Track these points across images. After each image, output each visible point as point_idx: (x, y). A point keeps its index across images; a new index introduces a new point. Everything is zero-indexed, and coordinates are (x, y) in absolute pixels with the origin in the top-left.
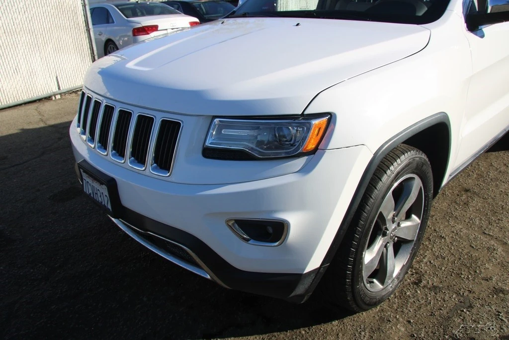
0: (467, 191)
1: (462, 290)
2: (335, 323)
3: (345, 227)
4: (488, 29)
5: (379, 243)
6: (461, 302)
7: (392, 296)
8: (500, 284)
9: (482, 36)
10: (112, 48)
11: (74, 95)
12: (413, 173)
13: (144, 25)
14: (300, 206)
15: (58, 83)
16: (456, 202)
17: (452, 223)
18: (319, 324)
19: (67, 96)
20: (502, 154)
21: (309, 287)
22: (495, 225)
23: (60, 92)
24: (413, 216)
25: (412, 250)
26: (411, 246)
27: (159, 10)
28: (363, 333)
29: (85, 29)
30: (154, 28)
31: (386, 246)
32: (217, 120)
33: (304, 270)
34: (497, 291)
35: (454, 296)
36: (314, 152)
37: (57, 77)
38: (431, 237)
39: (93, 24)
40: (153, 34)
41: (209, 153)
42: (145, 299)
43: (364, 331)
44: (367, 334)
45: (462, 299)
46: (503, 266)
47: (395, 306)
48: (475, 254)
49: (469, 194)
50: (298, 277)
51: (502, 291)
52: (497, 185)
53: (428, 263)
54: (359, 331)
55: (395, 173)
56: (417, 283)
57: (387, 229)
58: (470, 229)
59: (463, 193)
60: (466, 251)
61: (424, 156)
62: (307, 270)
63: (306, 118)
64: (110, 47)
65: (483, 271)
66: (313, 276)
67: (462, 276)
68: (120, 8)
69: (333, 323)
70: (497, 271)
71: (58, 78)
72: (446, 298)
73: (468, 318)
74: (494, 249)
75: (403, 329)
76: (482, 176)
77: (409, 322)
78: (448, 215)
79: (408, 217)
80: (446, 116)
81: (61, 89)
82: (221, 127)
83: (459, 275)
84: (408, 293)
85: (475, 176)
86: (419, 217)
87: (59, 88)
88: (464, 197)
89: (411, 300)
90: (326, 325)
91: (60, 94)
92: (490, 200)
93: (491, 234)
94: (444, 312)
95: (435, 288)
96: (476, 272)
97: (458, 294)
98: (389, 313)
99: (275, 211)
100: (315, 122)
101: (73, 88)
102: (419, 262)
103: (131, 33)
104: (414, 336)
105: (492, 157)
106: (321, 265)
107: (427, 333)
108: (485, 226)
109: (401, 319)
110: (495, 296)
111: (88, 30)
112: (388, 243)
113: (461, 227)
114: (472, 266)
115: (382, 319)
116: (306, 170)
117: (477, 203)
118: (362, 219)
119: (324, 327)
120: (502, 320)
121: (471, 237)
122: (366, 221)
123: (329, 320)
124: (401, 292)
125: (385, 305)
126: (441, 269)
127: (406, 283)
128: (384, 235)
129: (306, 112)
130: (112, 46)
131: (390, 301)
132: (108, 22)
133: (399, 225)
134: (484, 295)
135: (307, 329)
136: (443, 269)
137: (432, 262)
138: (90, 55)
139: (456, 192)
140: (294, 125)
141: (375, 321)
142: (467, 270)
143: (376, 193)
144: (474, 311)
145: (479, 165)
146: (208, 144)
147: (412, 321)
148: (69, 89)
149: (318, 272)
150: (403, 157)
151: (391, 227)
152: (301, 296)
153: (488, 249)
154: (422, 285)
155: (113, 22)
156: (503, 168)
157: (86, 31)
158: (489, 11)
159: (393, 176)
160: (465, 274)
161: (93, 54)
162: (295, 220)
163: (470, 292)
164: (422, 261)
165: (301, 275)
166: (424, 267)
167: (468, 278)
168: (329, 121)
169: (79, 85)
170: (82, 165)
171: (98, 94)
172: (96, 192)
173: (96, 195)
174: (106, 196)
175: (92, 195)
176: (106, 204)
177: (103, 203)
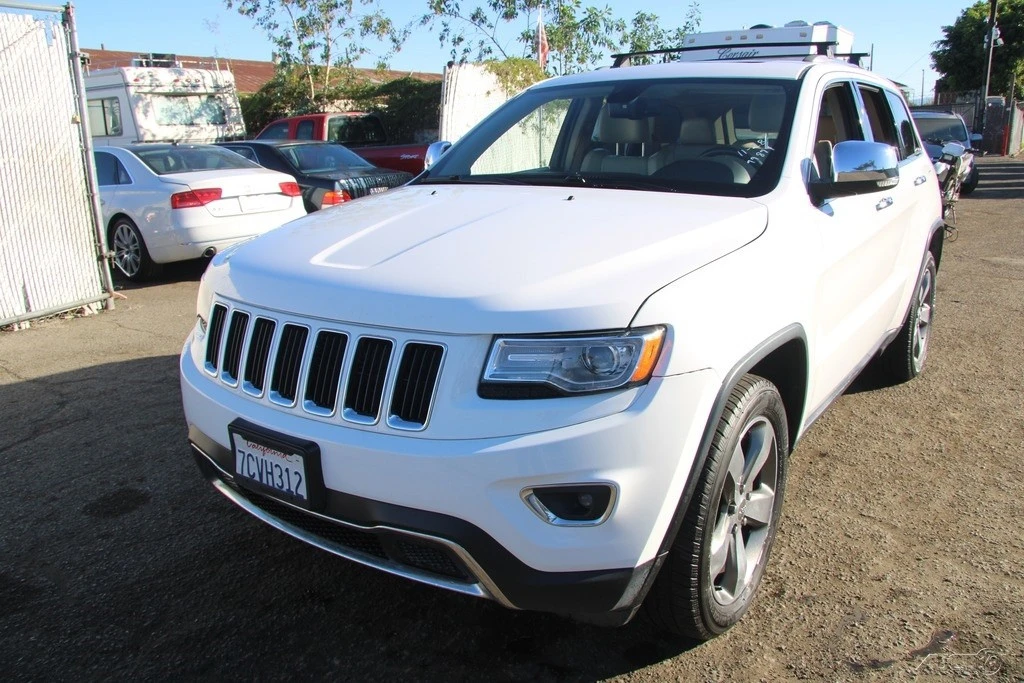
0: (823, 455)
1: (847, 597)
2: (668, 662)
3: (691, 491)
4: (836, 203)
5: (726, 522)
6: (849, 614)
7: (745, 616)
8: (898, 584)
9: (831, 214)
10: (125, 231)
11: (57, 321)
12: (764, 415)
13: (193, 188)
14: (631, 461)
15: (26, 297)
16: (809, 474)
17: (811, 504)
18: (644, 666)
19: (45, 324)
20: (864, 397)
21: (639, 593)
22: (875, 502)
23: (29, 315)
24: (764, 486)
25: (766, 541)
26: (764, 534)
27: (216, 160)
28: (715, 672)
29: (85, 193)
30: (214, 194)
31: (733, 532)
32: (500, 341)
33: (636, 561)
34: (895, 593)
35: (837, 607)
36: (646, 381)
37: (24, 287)
38: (783, 528)
39: (100, 184)
40: (212, 206)
41: (489, 390)
42: (337, 662)
43: (716, 668)
44: (721, 672)
45: (849, 610)
46: (897, 559)
47: (753, 630)
48: (855, 545)
49: (827, 460)
50: (626, 574)
51: (903, 592)
52: (866, 444)
53: (788, 564)
54: (708, 669)
55: (745, 412)
56: (779, 594)
57: (733, 503)
58: (840, 511)
59: (818, 459)
60: (840, 543)
61: (775, 389)
62: (639, 563)
63: (635, 331)
64: (122, 229)
65: (870, 568)
66: (646, 571)
67: (843, 578)
68: (141, 154)
69: (665, 662)
70: (890, 565)
71: (28, 287)
72: (827, 611)
73: (864, 635)
74: (881, 537)
75: (773, 660)
76: (842, 432)
77: (780, 649)
78: (804, 495)
79: (756, 487)
80: (800, 327)
81: (33, 309)
82: (505, 352)
83: (838, 577)
84: (768, 610)
85: (831, 432)
86: (772, 487)
87: (28, 309)
88: (821, 465)
89: (776, 619)
90: (654, 667)
91: (30, 320)
92: (860, 467)
93: (872, 515)
94: (828, 630)
95: (806, 598)
96: (861, 570)
97: (841, 603)
98: (747, 641)
99: (597, 470)
100: (648, 338)
101: (56, 309)
102: (774, 564)
103: (167, 204)
104: (791, 667)
105: (851, 402)
106: (659, 553)
107: (809, 661)
108: (860, 506)
109: (767, 647)
110: (894, 601)
111: (91, 198)
112: (736, 525)
113: (825, 509)
114: (855, 564)
115: (737, 650)
116: (637, 406)
117: (841, 472)
118: (708, 481)
119: (652, 670)
120: (909, 631)
121: (844, 523)
122: (714, 484)
123: (656, 658)
124: (757, 609)
125: (736, 629)
126: (809, 571)
127: (761, 596)
128: (731, 512)
129: (634, 325)
130: (125, 227)
131: (743, 623)
132: (117, 181)
133: (748, 497)
134: (879, 600)
135: (626, 676)
136: (813, 570)
137: (793, 562)
138: (93, 243)
139: (807, 459)
140: (615, 343)
141: (729, 654)
142: (847, 569)
143: (723, 443)
144: (870, 623)
145: (833, 415)
146: (486, 377)
147: (784, 647)
148: (48, 311)
149: (653, 566)
150: (751, 389)
151: (739, 499)
152: (627, 609)
153: (872, 536)
154: (786, 596)
155: (129, 181)
156: (870, 418)
157: (86, 198)
158: (836, 180)
159: (742, 416)
160: (846, 574)
161: (99, 241)
162: (627, 482)
163: (859, 599)
164: (778, 563)
165: (631, 570)
166: (783, 573)
167: (851, 580)
168: (664, 339)
169: (69, 301)
170: (239, 427)
171: (265, 308)
172: (270, 470)
173: (270, 476)
174: (296, 473)
175: (257, 478)
176: (293, 489)
177: (286, 487)
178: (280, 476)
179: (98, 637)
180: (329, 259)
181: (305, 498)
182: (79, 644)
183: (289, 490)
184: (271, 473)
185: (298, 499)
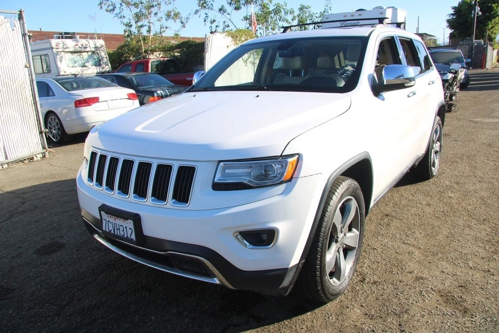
0: (387, 215)
1: (395, 281)
2: (309, 314)
3: (314, 231)
4: (386, 94)
5: (334, 247)
6: (396, 289)
7: (346, 291)
8: (420, 274)
9: (383, 100)
10: (53, 119)
11: (21, 164)
12: (351, 195)
13: (85, 97)
14: (285, 217)
15: (5, 153)
16: (380, 224)
17: (380, 239)
18: (297, 315)
19: (16, 166)
20: (408, 187)
21: (292, 280)
22: (411, 237)
23: (7, 161)
24: (354, 229)
25: (356, 256)
26: (355, 252)
27: (96, 83)
28: (331, 317)
29: (33, 102)
30: (95, 100)
31: (338, 251)
32: (222, 164)
33: (289, 264)
34: (418, 279)
35: (390, 286)
36: (290, 180)
37: (4, 147)
38: (366, 250)
39: (39, 97)
40: (95, 106)
41: (217, 187)
42: (153, 318)
43: (331, 315)
44: (334, 317)
45: (396, 287)
46: (420, 262)
47: (350, 298)
48: (400, 257)
49: (389, 218)
50: (284, 271)
51: (422, 278)
52: (408, 210)
53: (368, 267)
54: (327, 316)
55: (341, 194)
56: (363, 280)
57: (338, 237)
58: (394, 241)
59: (385, 217)
60: (393, 256)
61: (356, 183)
62: (290, 266)
63: (284, 157)
64: (51, 118)
65: (407, 267)
66: (294, 269)
67: (394, 273)
68: (60, 82)
69: (307, 314)
70: (417, 266)
71: (6, 148)
72: (385, 288)
73: (402, 298)
74: (413, 253)
75: (359, 311)
76: (397, 204)
77: (362, 306)
78: (377, 234)
79: (350, 230)
80: (368, 154)
81: (9, 158)
82: (224, 169)
83: (391, 272)
84: (357, 288)
85: (392, 204)
86: (358, 230)
87: (6, 158)
88: (386, 220)
89: (361, 292)
90: (302, 316)
91: (8, 163)
92: (405, 221)
93: (409, 243)
94: (385, 297)
95: (375, 282)
96: (402, 269)
97: (392, 284)
98: (346, 302)
99: (269, 222)
100: (290, 160)
101: (20, 158)
102: (361, 267)
103: (73, 105)
104: (367, 314)
105: (402, 190)
106: (300, 261)
107: (376, 311)
108: (404, 239)
109: (356, 305)
110: (417, 282)
111: (35, 104)
112: (339, 248)
113: (387, 241)
114: (400, 265)
115: (342, 307)
116: (286, 192)
117: (396, 223)
118: (323, 226)
119: (301, 317)
120: (424, 295)
121: (395, 247)
122: (326, 228)
123: (303, 311)
124: (352, 288)
125: (342, 297)
126: (378, 270)
127: (354, 282)
128: (337, 242)
129: (283, 154)
130: (53, 117)
131: (345, 295)
132: (48, 95)
133: (345, 235)
134: (410, 282)
135: (289, 320)
136: (379, 269)
137: (370, 266)
138: (37, 126)
139: (379, 217)
140: (275, 163)
141: (338, 309)
142: (396, 268)
143: (330, 209)
144: (405, 293)
145: (393, 197)
146: (216, 180)
147: (364, 305)
148: (17, 159)
149: (298, 267)
150: (344, 183)
151: (341, 236)
152: (287, 288)
153: (409, 253)
154: (366, 281)
155: (54, 95)
156: (411, 197)
157: (33, 104)
158: (385, 84)
159: (339, 196)
160: (395, 270)
161: (40, 124)
162: (283, 228)
163: (401, 282)
164: (363, 266)
165: (287, 269)
166: (365, 270)
167: (398, 273)
168: (298, 160)
169: (26, 154)
170: (104, 208)
171: (114, 152)
172: (118, 228)
173: (118, 231)
174: (130, 228)
175: (112, 232)
176: (129, 236)
177: (126, 235)
178: (123, 230)
179: (41, 310)
180: (144, 128)
181: (135, 240)
182: (32, 314)
183: (127, 237)
184: (119, 229)
185: (131, 241)
